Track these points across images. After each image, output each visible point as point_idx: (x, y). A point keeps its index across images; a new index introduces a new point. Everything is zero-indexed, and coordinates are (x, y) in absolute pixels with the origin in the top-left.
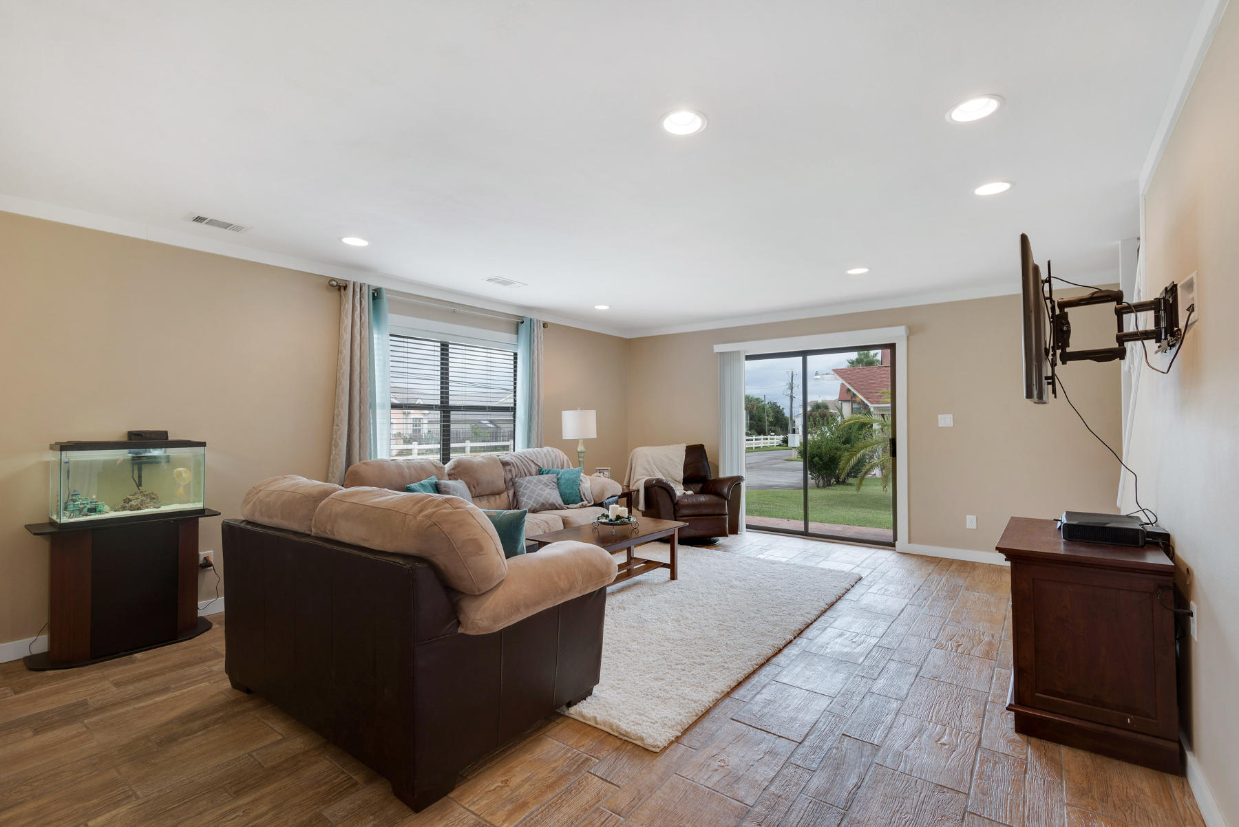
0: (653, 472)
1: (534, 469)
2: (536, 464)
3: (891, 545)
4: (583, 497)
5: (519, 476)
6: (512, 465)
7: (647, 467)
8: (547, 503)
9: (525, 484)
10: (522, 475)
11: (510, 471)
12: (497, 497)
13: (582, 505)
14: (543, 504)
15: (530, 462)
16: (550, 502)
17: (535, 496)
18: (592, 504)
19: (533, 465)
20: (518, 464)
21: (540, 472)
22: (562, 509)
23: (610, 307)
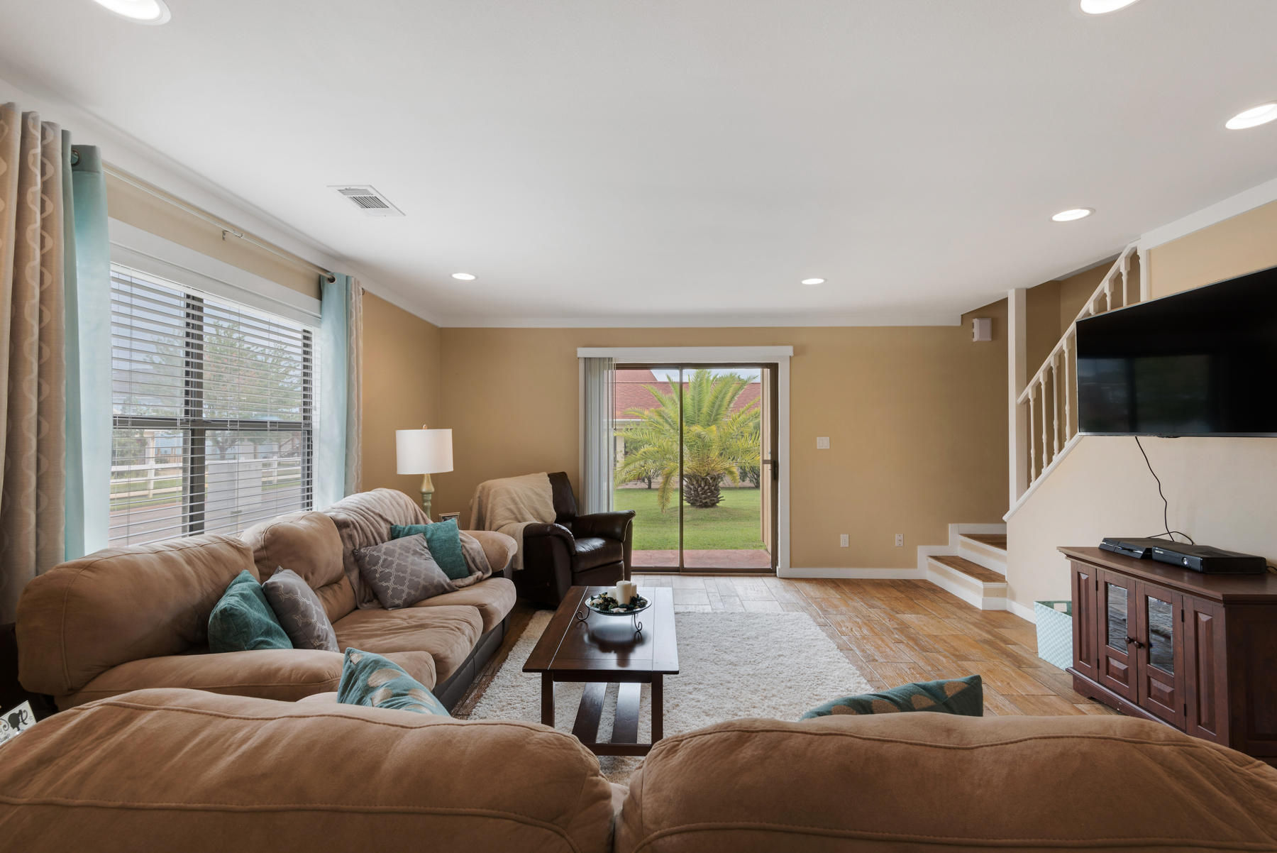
0: (521, 513)
1: (384, 529)
2: (386, 520)
3: (771, 572)
4: (472, 566)
6: (352, 526)
7: (512, 507)
8: (432, 584)
9: (383, 557)
10: (369, 542)
11: (352, 536)
13: (477, 577)
14: (425, 589)
15: (375, 517)
16: (435, 581)
17: (408, 577)
18: (490, 573)
19: (382, 523)
20: (362, 523)
21: (395, 534)
22: (453, 590)
23: (477, 278)
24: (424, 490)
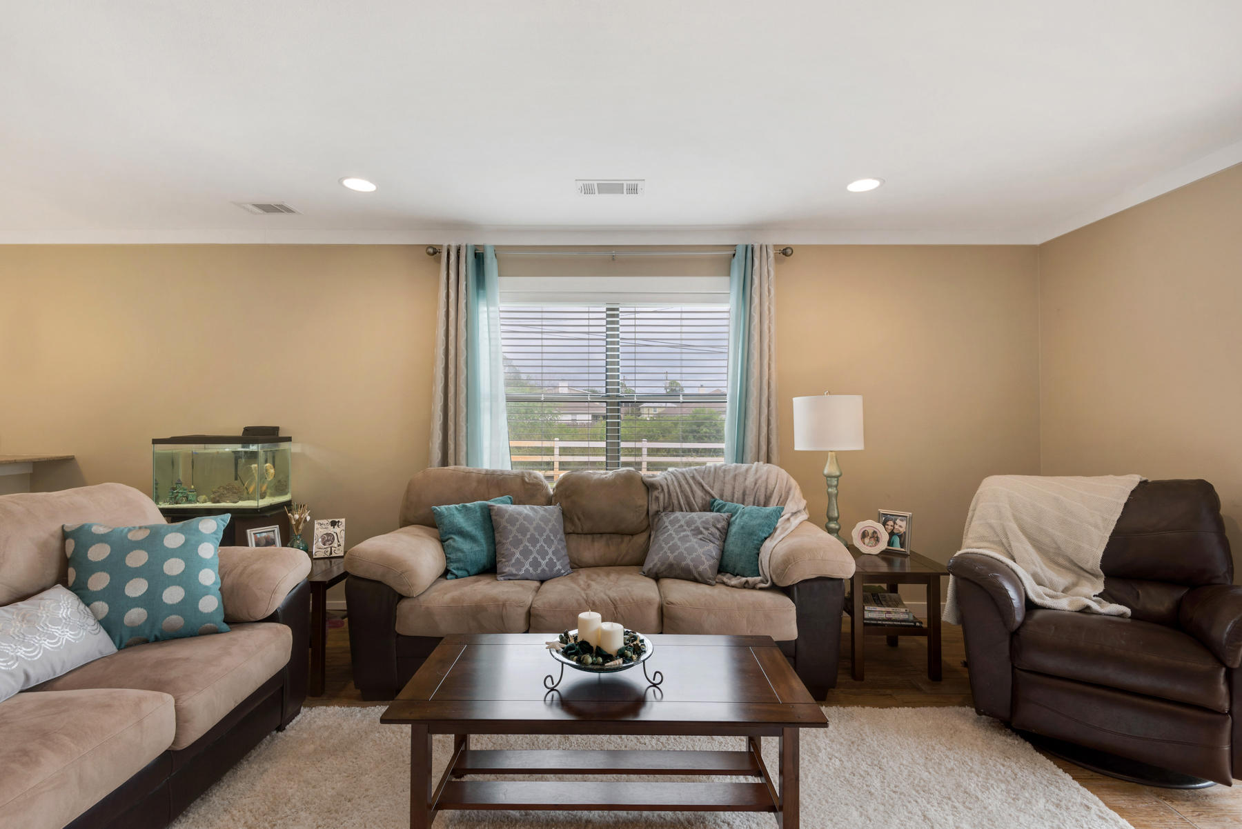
1: (699, 499)
2: (707, 492)
4: (758, 568)
5: (670, 509)
6: (660, 490)
9: (672, 525)
10: (670, 508)
11: (657, 498)
12: (627, 539)
13: (747, 582)
14: (671, 566)
15: (695, 487)
16: (684, 563)
18: (769, 585)
19: (699, 493)
21: (709, 507)
22: (706, 582)
24: (826, 472)
